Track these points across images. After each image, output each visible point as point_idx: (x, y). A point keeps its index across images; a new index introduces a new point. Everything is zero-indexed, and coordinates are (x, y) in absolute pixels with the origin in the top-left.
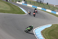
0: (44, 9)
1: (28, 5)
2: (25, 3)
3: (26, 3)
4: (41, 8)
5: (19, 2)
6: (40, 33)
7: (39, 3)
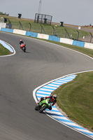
0: (55, 39)
1: (16, 31)
2: (7, 27)
3: (10, 26)
4: (46, 37)
7: (42, 23)
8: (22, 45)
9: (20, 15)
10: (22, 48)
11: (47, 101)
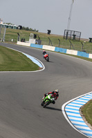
2: (36, 43)
3: (39, 42)
5: (23, 40)
6: (78, 112)
7: (71, 39)
8: (45, 55)
9: (49, 32)
10: (45, 58)
11: (49, 97)
